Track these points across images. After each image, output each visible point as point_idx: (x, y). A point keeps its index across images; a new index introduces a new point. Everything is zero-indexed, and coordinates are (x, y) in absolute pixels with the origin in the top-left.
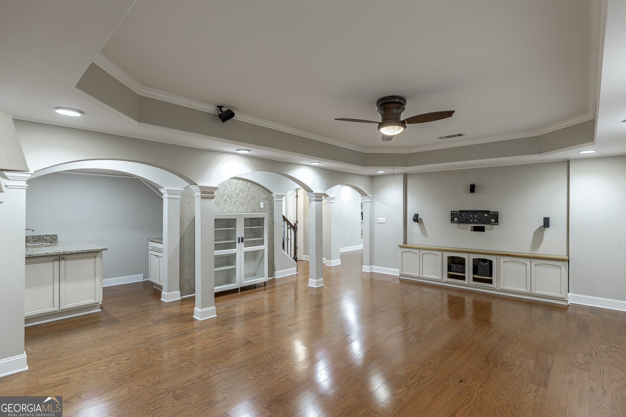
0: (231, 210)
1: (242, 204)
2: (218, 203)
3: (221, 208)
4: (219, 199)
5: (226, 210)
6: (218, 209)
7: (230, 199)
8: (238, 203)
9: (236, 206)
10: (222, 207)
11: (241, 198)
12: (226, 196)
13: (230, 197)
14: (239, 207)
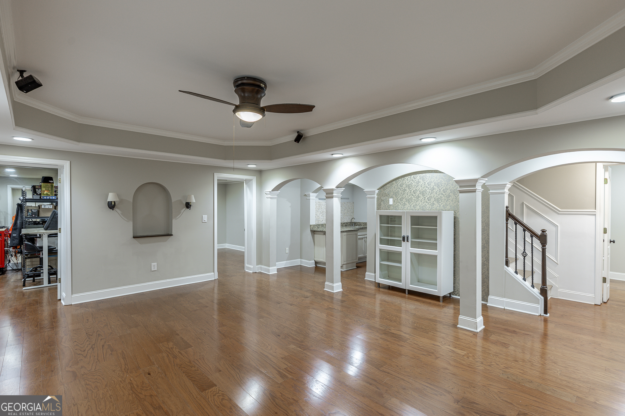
0: (424, 207)
1: (437, 200)
2: (410, 200)
3: (412, 205)
4: (411, 196)
5: (418, 207)
6: (409, 206)
7: (423, 195)
8: (433, 200)
9: (430, 202)
10: (414, 204)
11: (436, 193)
12: (418, 192)
13: (423, 193)
14: (433, 204)
